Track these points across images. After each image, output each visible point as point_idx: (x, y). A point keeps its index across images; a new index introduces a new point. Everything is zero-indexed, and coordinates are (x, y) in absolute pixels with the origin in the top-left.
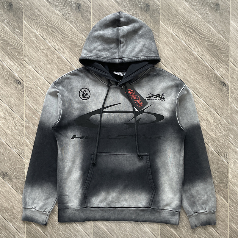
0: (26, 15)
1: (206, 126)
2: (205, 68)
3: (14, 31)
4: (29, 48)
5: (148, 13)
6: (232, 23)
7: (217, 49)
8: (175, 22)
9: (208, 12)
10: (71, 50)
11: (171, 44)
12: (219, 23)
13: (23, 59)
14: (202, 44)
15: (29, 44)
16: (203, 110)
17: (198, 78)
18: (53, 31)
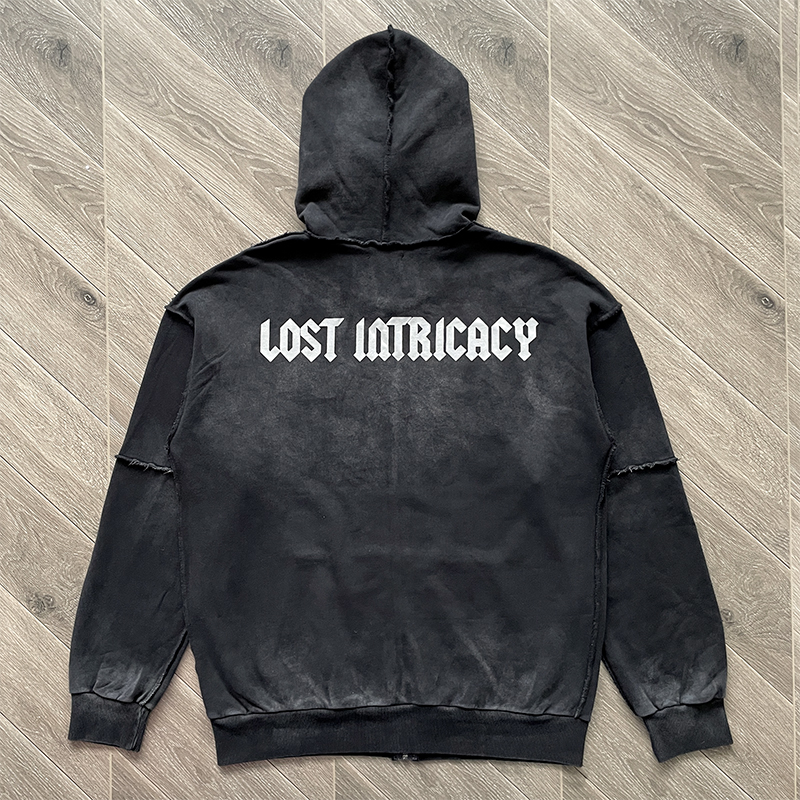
0: (114, 81)
1: (711, 440)
2: (704, 249)
3: (75, 133)
4: (121, 187)
5: (509, 71)
6: (789, 100)
7: (742, 187)
8: (600, 98)
9: (709, 66)
10: (258, 193)
11: (588, 169)
12: (745, 99)
13: (103, 221)
14: (690, 169)
15: (122, 173)
16: (699, 389)
17: (681, 282)
18: (200, 133)
